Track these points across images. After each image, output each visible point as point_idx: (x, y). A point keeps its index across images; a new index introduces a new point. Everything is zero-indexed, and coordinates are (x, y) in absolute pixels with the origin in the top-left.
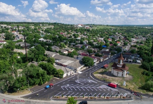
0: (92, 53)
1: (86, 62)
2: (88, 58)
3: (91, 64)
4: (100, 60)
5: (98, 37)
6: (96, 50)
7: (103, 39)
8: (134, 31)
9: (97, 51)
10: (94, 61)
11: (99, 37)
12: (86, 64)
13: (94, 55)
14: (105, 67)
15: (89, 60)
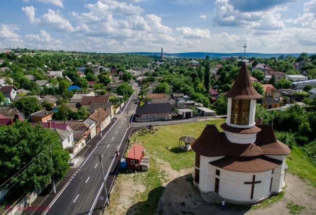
0: (37, 110)
1: (13, 172)
2: (24, 136)
3: (55, 166)
4: (86, 133)
5: (46, 70)
6: (51, 100)
7: (61, 74)
8: (120, 60)
9: (55, 105)
10: (66, 144)
11: (48, 71)
12: (15, 179)
13: (49, 118)
14: (137, 161)
15: (33, 147)
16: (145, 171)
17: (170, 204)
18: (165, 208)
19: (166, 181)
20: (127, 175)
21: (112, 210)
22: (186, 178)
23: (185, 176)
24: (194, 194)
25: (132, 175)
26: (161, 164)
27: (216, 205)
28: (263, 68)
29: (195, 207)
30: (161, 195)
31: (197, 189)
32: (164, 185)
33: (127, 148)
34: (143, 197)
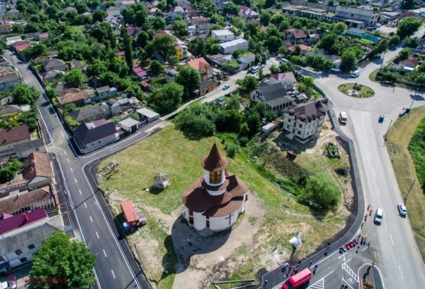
14: (137, 221)
16: (145, 224)
17: (183, 248)
18: (181, 252)
19: (168, 228)
20: (134, 235)
21: (150, 271)
22: (180, 220)
23: (179, 218)
24: (193, 233)
25: (138, 233)
26: (152, 212)
27: (210, 236)
28: (183, 11)
29: (199, 243)
30: (172, 243)
31: (193, 229)
32: (169, 233)
33: (107, 201)
34: (162, 250)
